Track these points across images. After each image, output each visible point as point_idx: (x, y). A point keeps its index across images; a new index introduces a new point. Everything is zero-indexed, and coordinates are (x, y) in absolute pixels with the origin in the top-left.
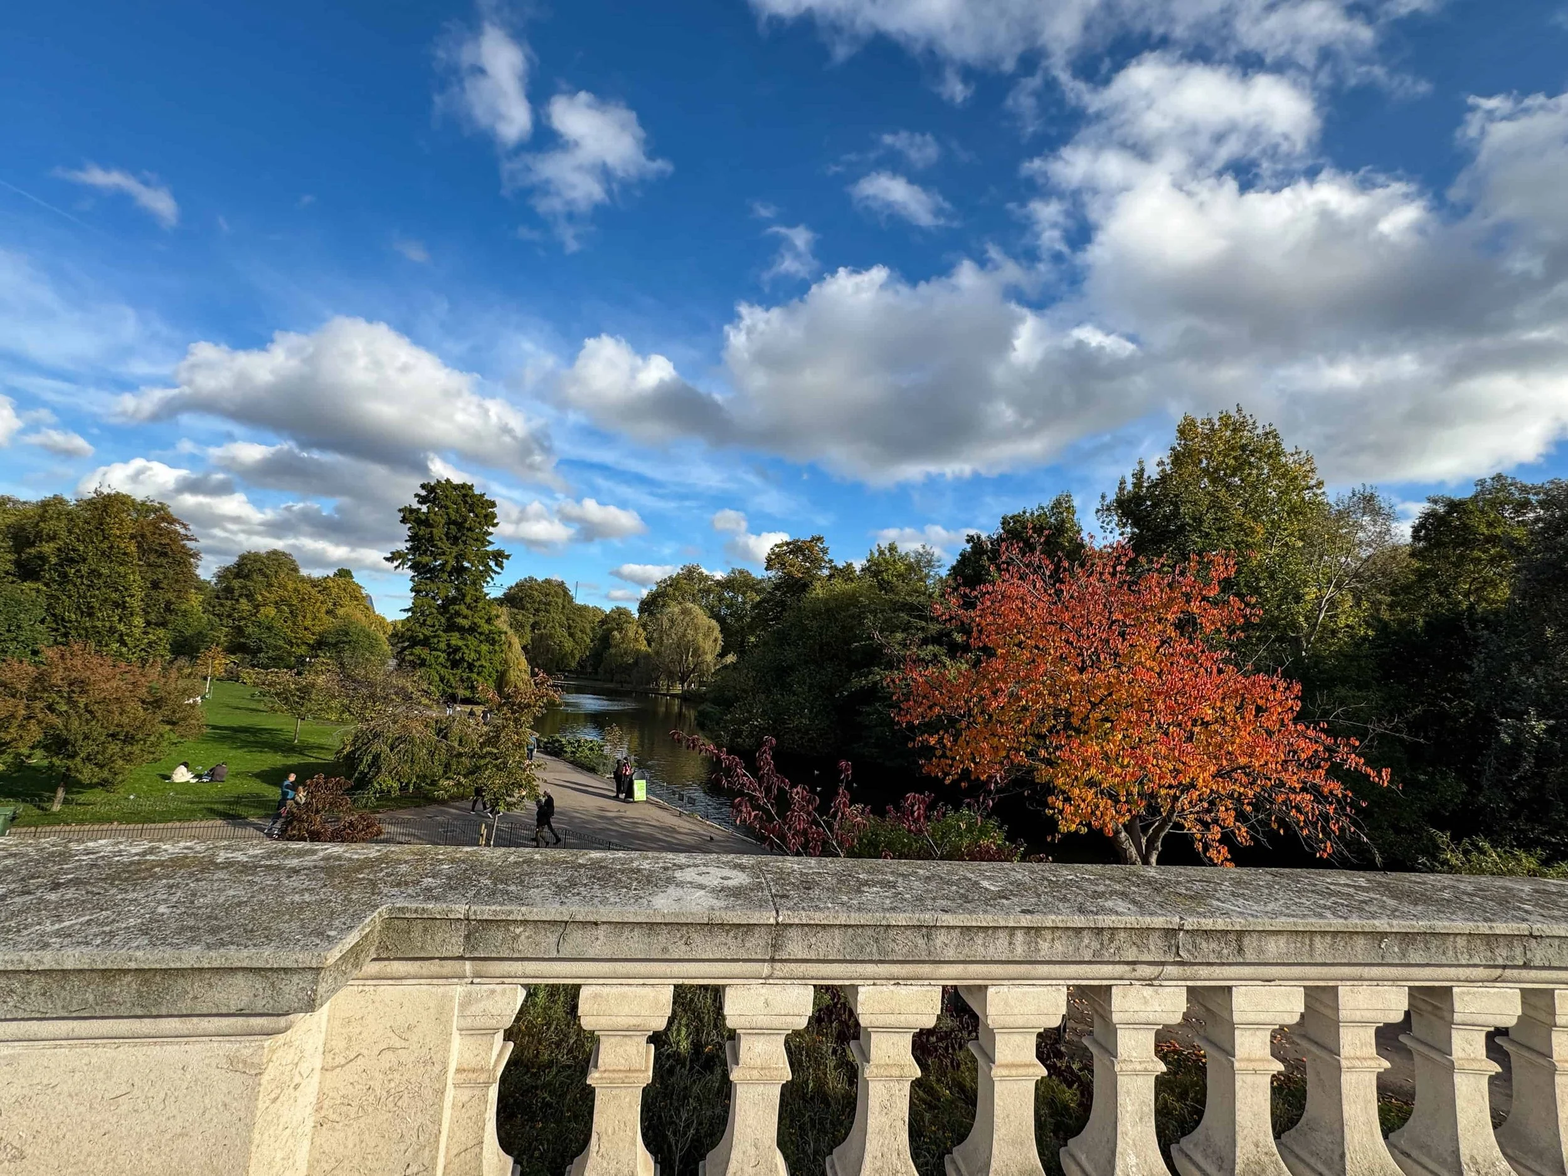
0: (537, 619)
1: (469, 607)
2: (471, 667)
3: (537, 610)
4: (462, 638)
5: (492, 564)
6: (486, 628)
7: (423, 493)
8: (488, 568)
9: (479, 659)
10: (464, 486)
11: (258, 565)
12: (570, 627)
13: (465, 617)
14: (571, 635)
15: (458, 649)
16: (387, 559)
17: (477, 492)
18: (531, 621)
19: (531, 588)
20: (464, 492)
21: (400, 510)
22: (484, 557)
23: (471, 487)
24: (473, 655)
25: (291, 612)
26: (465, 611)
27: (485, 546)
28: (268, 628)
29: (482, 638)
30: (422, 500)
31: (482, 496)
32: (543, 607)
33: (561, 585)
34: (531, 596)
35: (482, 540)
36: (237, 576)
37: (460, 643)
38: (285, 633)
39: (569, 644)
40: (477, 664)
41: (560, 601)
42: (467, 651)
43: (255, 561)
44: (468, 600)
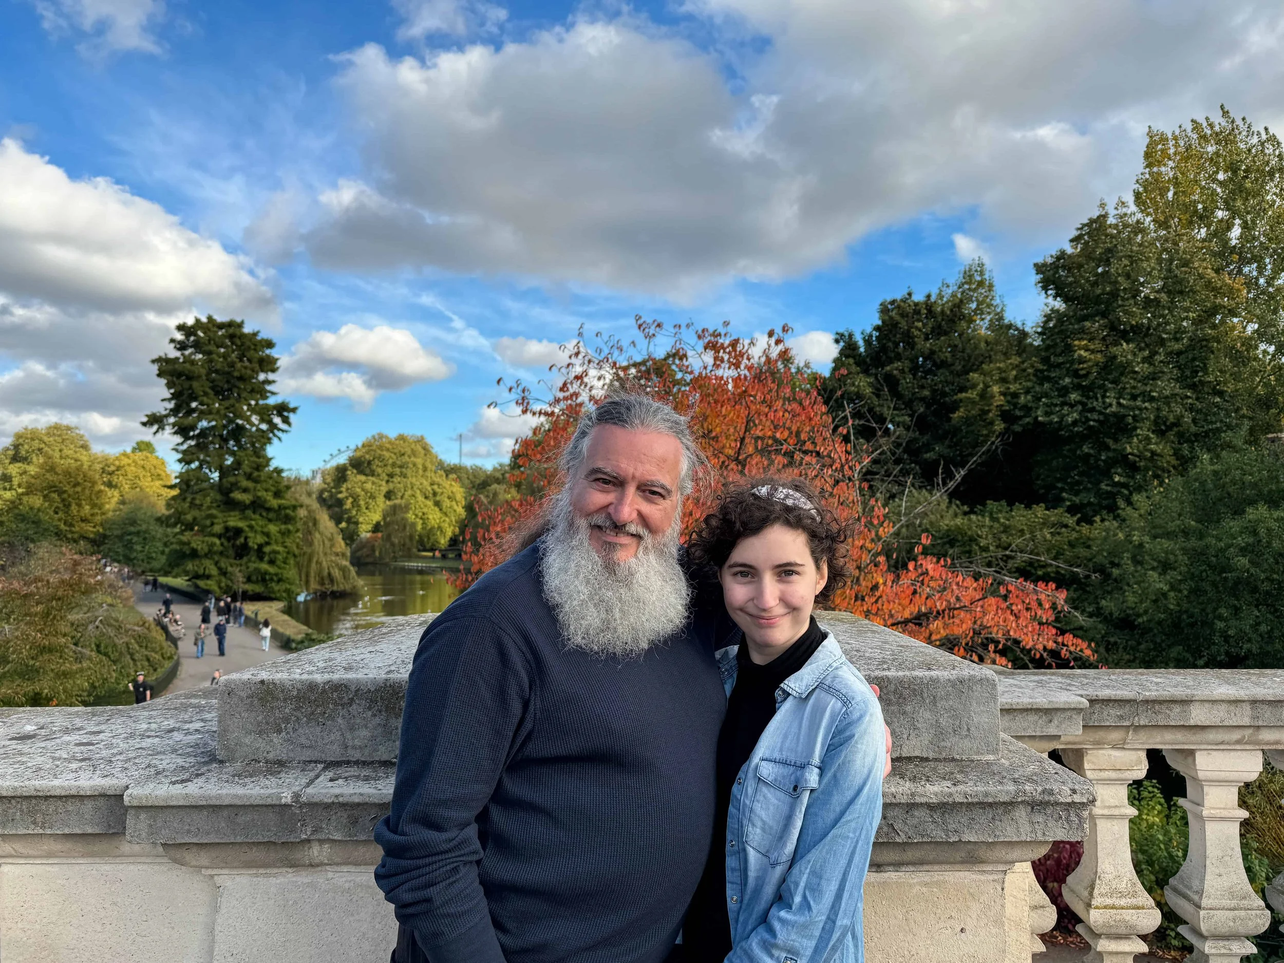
0: (391, 486)
1: (249, 477)
2: (260, 553)
3: (391, 476)
4: (245, 518)
5: (277, 420)
6: (274, 503)
7: (179, 336)
8: (273, 427)
9: (268, 544)
10: (230, 324)
11: (36, 444)
12: (435, 494)
13: (245, 490)
14: (437, 504)
15: (238, 532)
16: (144, 424)
17: (247, 330)
18: (384, 489)
19: (381, 447)
20: (231, 331)
21: (153, 361)
22: (265, 414)
23: (240, 325)
24: (260, 539)
25: (63, 500)
26: (245, 483)
27: (266, 398)
28: (33, 522)
29: (271, 515)
30: (182, 346)
31: (255, 334)
32: (398, 470)
33: (420, 440)
34: (381, 458)
35: (261, 391)
36: (15, 459)
37: (241, 524)
38: (57, 527)
39: (434, 517)
40: (267, 549)
41: (419, 461)
42: (251, 535)
43: (33, 439)
44: (246, 467)
